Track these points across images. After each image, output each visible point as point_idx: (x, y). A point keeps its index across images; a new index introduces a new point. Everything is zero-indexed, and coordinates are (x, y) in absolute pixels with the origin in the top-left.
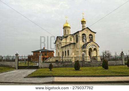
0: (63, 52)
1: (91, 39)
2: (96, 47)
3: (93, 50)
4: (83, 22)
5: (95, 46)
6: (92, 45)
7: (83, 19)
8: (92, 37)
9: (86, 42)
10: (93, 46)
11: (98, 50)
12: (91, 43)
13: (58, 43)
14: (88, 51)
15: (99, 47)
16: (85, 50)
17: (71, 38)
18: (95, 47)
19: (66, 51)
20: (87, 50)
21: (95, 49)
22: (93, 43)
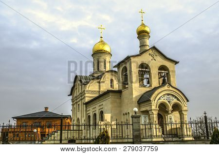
0: (89, 116)
2: (178, 100)
3: (170, 108)
4: (142, 34)
5: (176, 97)
6: (168, 94)
7: (143, 25)
10: (170, 96)
11: (184, 108)
12: (166, 88)
13: (77, 93)
15: (188, 101)
16: (148, 109)
17: (112, 81)
18: (175, 100)
19: (95, 115)
20: (153, 107)
21: (176, 107)
22: (171, 88)
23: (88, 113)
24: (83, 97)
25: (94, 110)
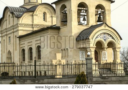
0: (23, 50)
1: (99, 18)
2: (113, 38)
3: (106, 46)
5: (111, 36)
6: (104, 33)
8: (104, 13)
9: (88, 24)
10: (106, 35)
11: (118, 46)
12: (103, 27)
13: (7, 25)
14: (93, 50)
15: (121, 39)
16: (86, 46)
17: (45, 14)
18: (110, 39)
19: (31, 49)
21: (111, 45)
22: (107, 28)
23: (21, 46)
24: (15, 30)
25: (29, 44)
